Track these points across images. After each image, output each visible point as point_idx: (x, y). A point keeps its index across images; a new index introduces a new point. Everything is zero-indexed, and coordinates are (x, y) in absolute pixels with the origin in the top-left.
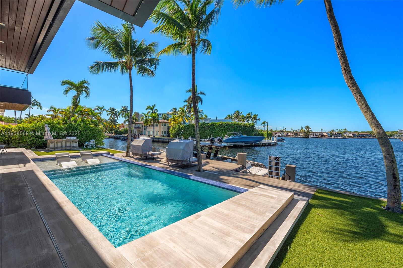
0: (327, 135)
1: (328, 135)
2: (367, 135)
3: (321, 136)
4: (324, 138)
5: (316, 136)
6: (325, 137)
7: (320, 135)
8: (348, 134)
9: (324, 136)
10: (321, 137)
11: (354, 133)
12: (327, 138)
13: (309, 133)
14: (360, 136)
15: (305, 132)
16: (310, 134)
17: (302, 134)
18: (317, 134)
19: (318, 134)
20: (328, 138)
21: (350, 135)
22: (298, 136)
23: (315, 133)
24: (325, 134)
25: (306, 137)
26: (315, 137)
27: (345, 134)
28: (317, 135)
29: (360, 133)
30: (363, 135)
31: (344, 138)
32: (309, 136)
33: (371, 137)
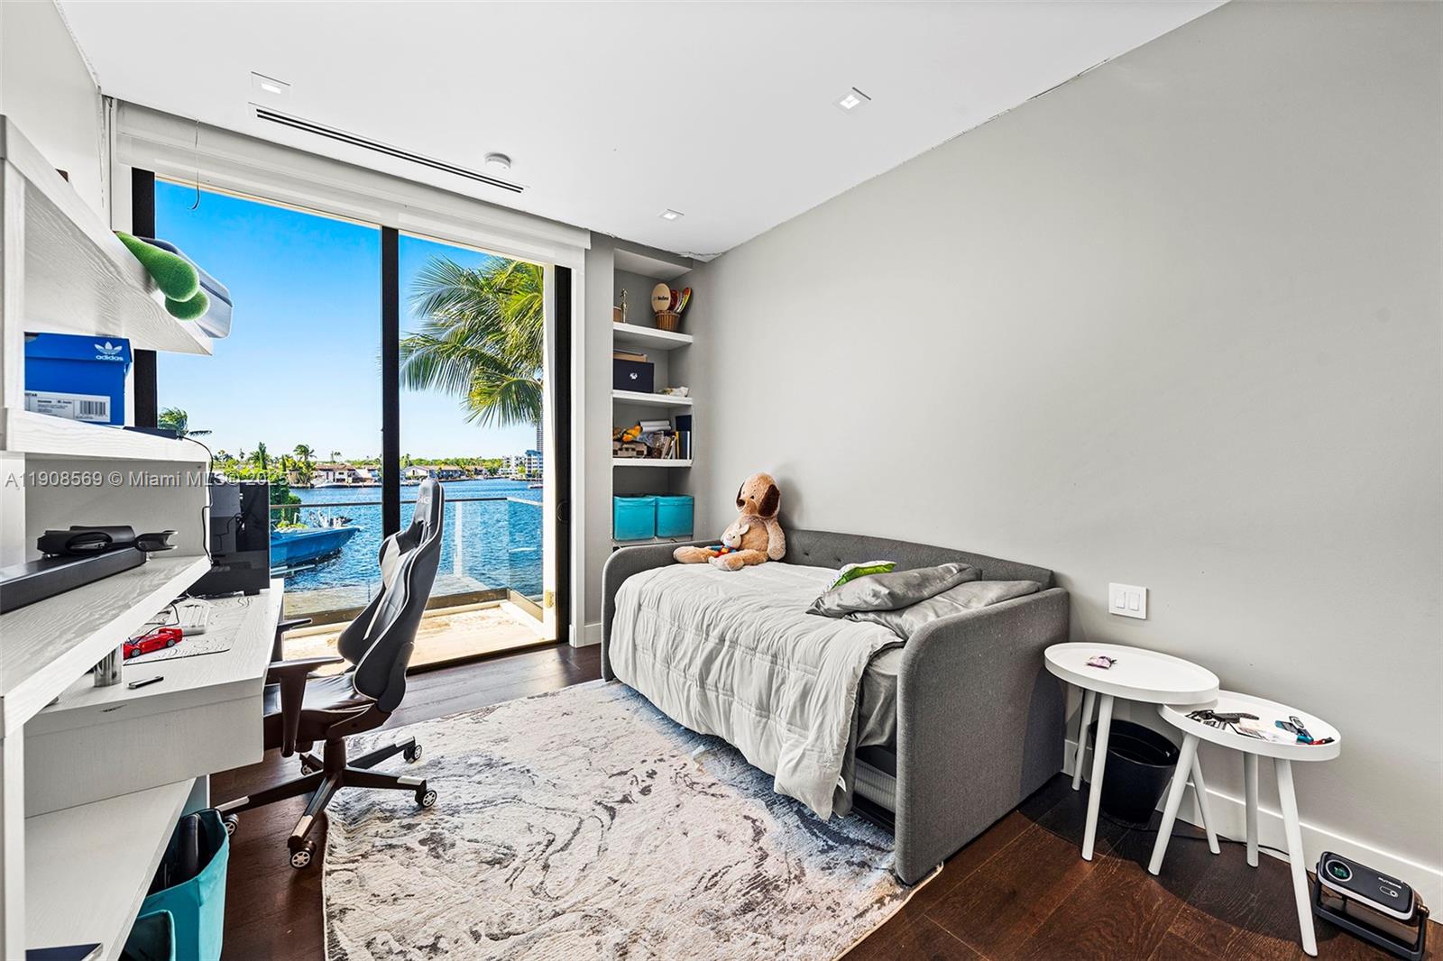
0: (369, 475)
1: (373, 476)
2: (456, 471)
3: (353, 482)
4: (365, 487)
5: (338, 480)
6: (365, 484)
7: (349, 476)
9: (363, 480)
10: (354, 484)
11: (432, 468)
12: (371, 486)
13: (314, 469)
18: (340, 474)
19: (343, 474)
20: (375, 486)
23: (331, 473)
24: (363, 473)
25: (303, 488)
26: (335, 484)
27: (408, 471)
28: (338, 476)
29: (444, 468)
30: (449, 471)
32: (312, 482)
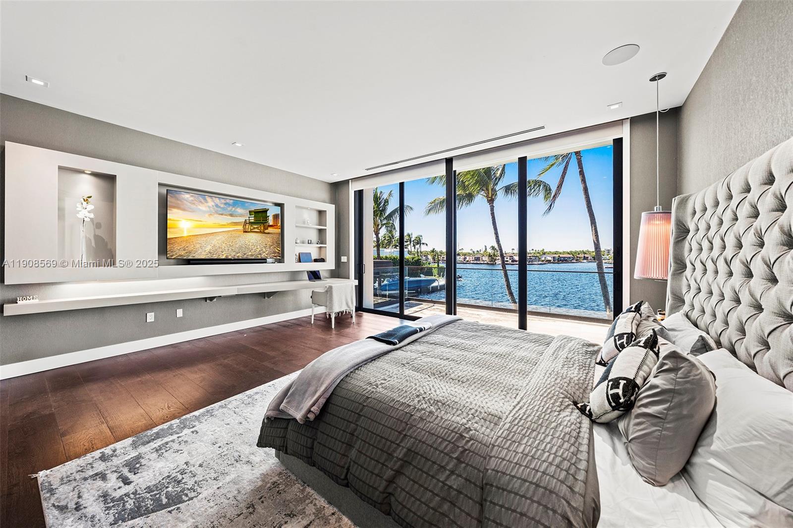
8: (548, 257)
14: (561, 260)
15: (490, 256)
16: (497, 258)
17: (487, 259)
21: (549, 258)
22: (481, 262)
31: (541, 264)
33: (574, 261)
